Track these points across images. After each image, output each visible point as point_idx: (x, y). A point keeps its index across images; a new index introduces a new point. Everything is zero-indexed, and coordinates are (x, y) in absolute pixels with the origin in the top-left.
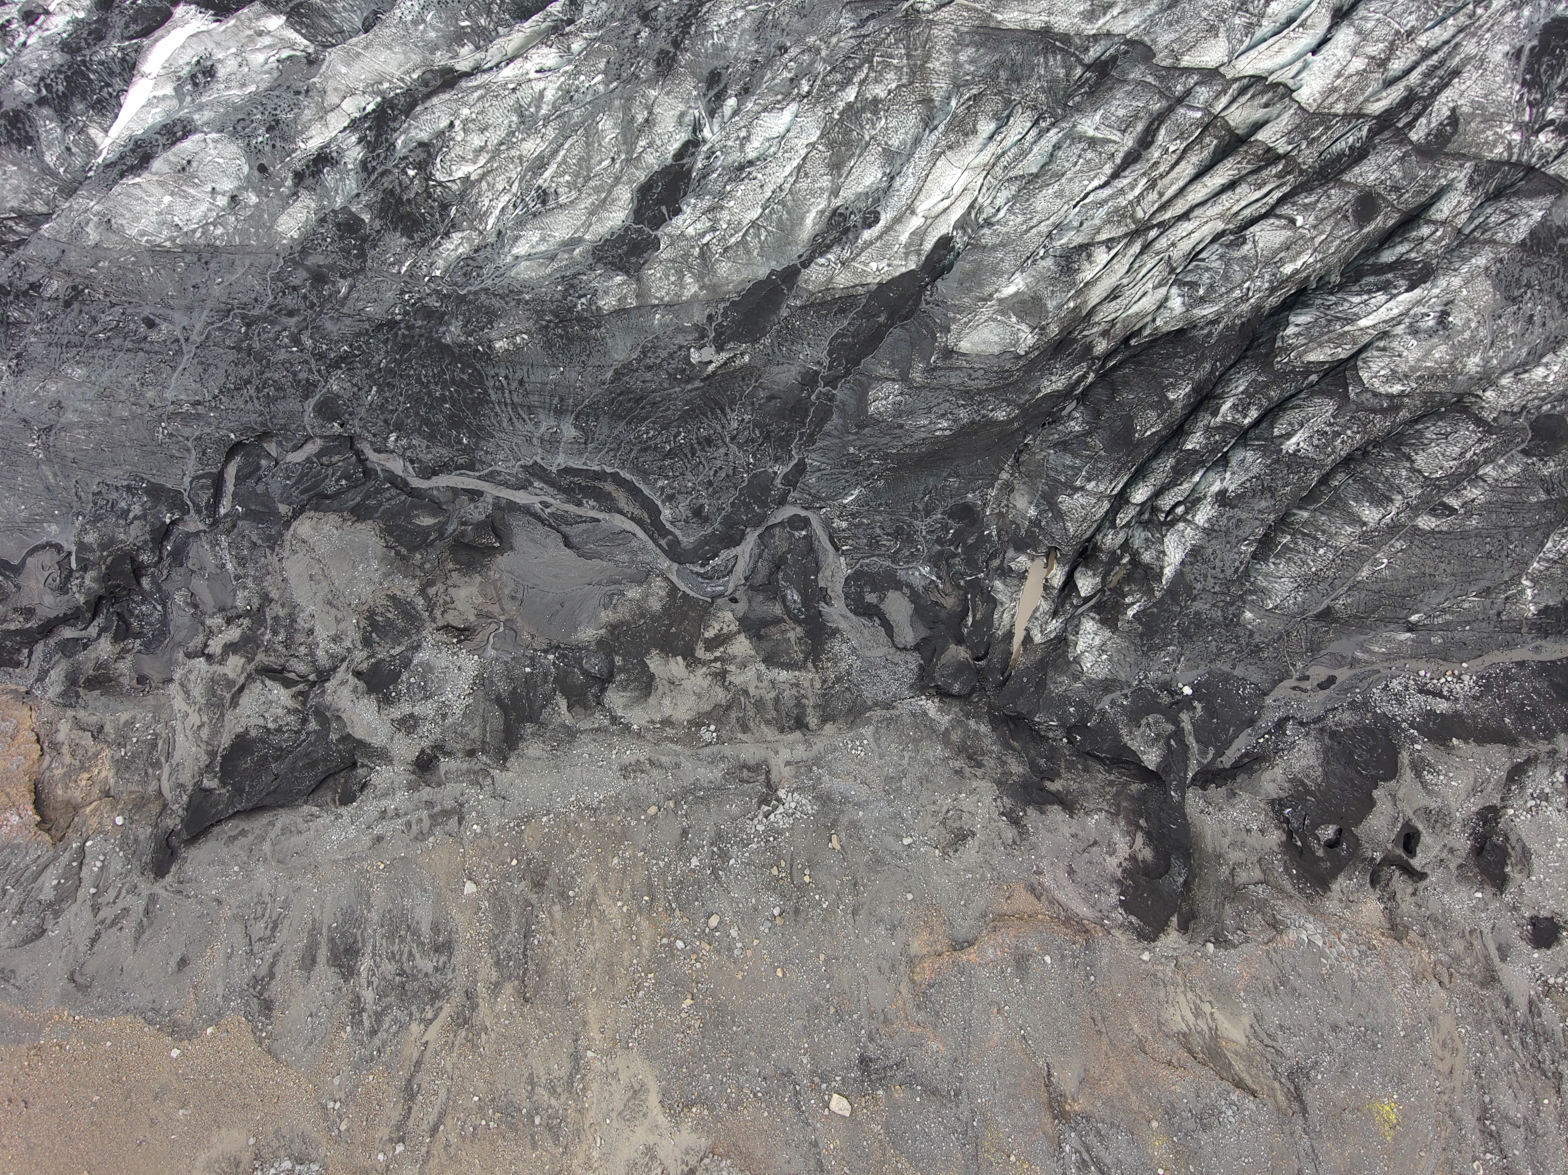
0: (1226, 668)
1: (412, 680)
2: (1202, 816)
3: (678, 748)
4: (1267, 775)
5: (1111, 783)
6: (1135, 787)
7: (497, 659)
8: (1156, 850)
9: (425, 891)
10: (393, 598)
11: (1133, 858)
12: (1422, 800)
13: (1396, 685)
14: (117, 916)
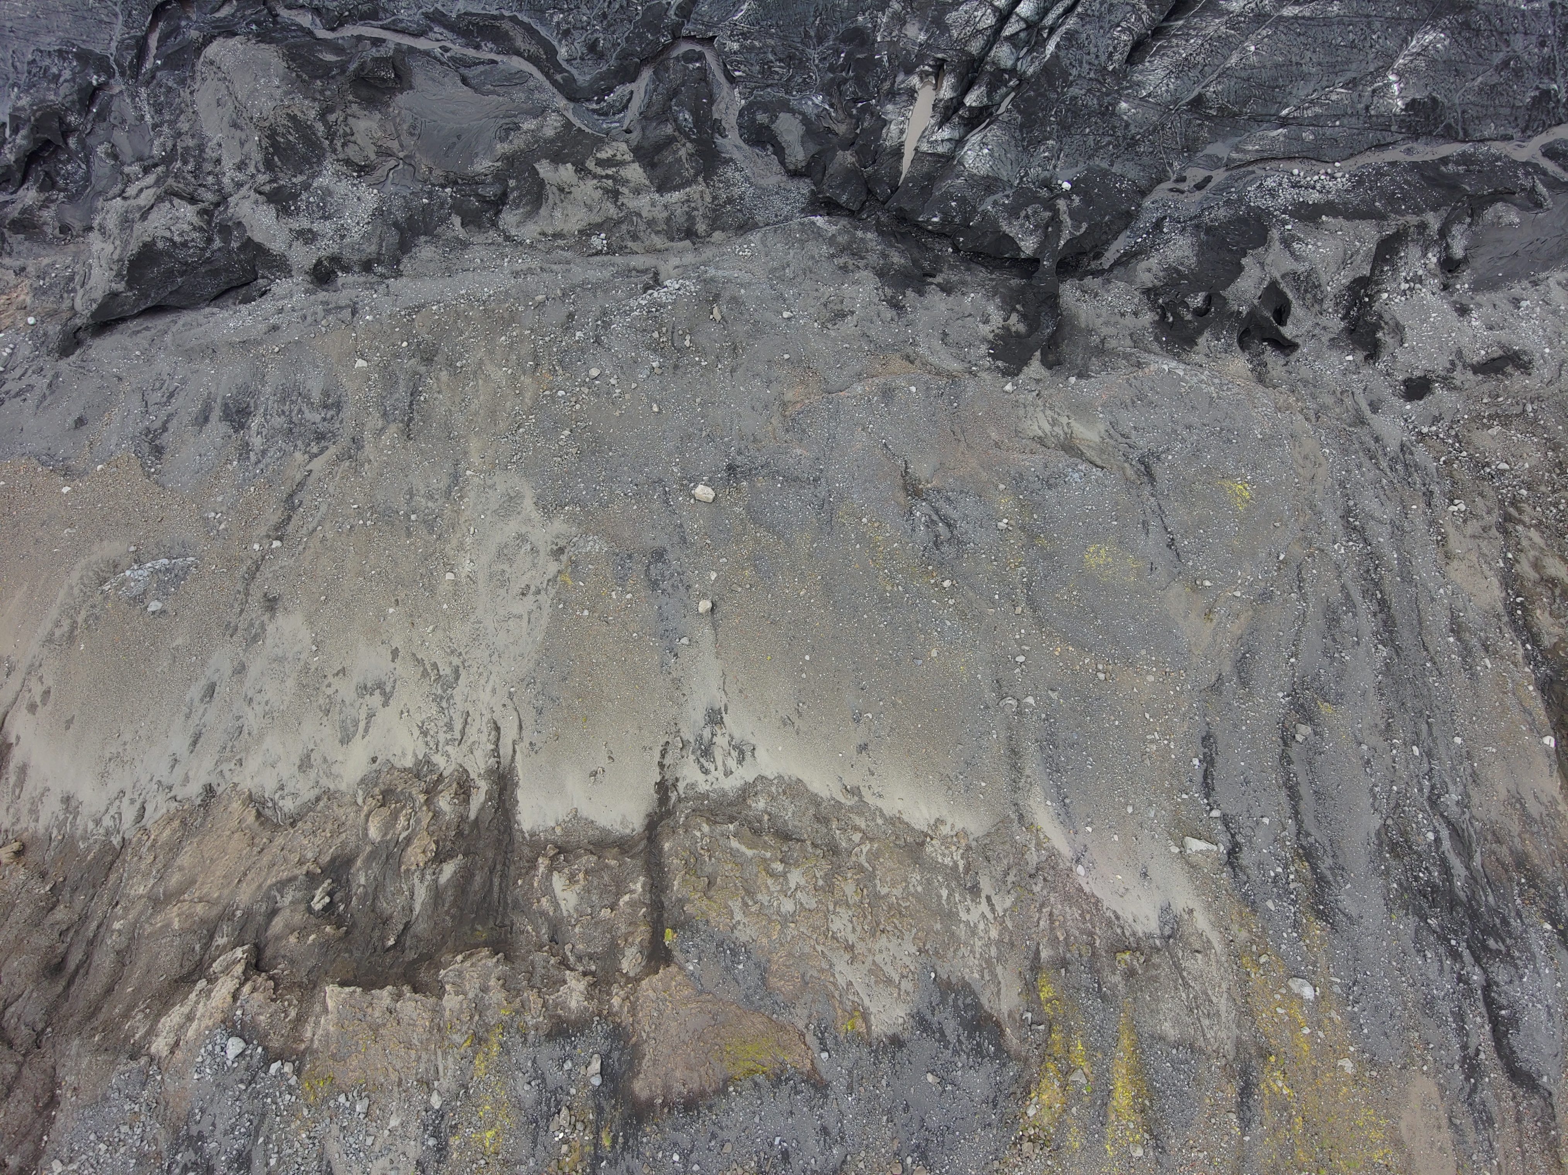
0: (1105, 165)
1: (311, 199)
2: (1078, 304)
3: (569, 255)
4: (1143, 265)
5: (992, 280)
6: (1015, 282)
7: (396, 194)
8: (1030, 326)
9: (318, 367)
10: (293, 118)
11: (1006, 328)
12: (1290, 265)
13: (1270, 183)
14: (21, 390)
